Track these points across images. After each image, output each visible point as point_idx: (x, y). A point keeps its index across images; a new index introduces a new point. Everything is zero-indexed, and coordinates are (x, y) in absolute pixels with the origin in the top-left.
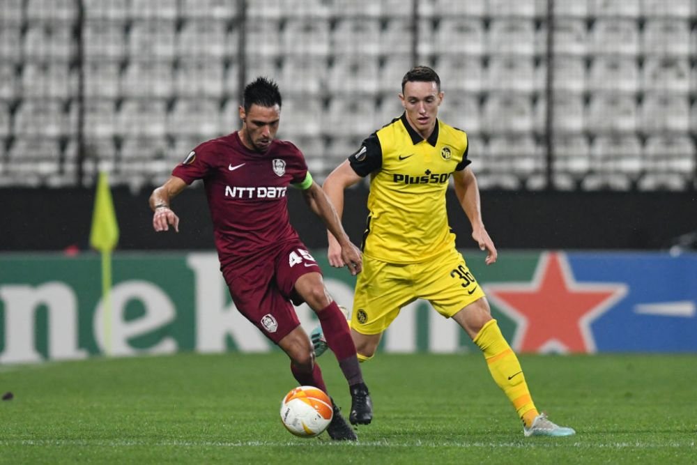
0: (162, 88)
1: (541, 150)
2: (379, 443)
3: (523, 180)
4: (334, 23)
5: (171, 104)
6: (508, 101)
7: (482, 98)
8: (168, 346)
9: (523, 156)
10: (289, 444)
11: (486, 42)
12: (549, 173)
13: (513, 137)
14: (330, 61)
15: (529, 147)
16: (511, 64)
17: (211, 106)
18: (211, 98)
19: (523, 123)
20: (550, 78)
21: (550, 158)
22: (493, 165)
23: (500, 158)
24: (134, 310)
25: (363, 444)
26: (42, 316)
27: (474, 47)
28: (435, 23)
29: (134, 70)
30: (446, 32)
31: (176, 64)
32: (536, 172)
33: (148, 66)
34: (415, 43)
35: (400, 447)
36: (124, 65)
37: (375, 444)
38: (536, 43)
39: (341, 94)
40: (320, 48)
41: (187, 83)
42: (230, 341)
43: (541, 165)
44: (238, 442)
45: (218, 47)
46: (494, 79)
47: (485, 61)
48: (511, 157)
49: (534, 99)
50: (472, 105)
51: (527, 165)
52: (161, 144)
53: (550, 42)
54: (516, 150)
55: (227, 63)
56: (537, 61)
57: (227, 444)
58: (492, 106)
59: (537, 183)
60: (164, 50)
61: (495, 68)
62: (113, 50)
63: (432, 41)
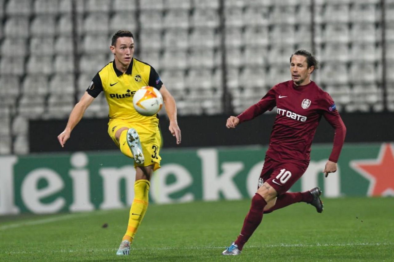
0: (182, 64)
1: (380, 91)
2: (298, 245)
3: (371, 106)
4: (270, 28)
5: (187, 72)
6: (363, 65)
7: (349, 65)
8: (188, 198)
9: (371, 94)
10: (251, 247)
11: (350, 35)
12: (385, 102)
13: (365, 84)
14: (269, 48)
15: (374, 89)
16: (364, 46)
17: (208, 73)
18: (208, 69)
19: (371, 77)
20: (384, 54)
21: (385, 95)
22: (356, 99)
23: (359, 95)
24: (171, 179)
25: (289, 245)
26: (123, 184)
27: (344, 38)
28: (323, 26)
29: (167, 55)
30: (329, 31)
31: (189, 52)
32: (378, 102)
33: (175, 52)
34: (313, 37)
35: (309, 246)
36: (162, 52)
37: (296, 245)
38: (376, 35)
39: (275, 65)
40: (263, 41)
41: (195, 61)
42: (221, 195)
43: (380, 99)
44: (224, 246)
45: (211, 42)
46: (355, 54)
47: (350, 45)
48: (365, 95)
49: (376, 64)
50: (343, 68)
51: (373, 99)
52: (182, 93)
53: (384, 35)
54: (367, 91)
55: (215, 50)
56: (377, 45)
57: (218, 247)
58: (355, 69)
59: (379, 108)
60: (183, 44)
61: (355, 50)
62: (156, 44)
63: (322, 35)
